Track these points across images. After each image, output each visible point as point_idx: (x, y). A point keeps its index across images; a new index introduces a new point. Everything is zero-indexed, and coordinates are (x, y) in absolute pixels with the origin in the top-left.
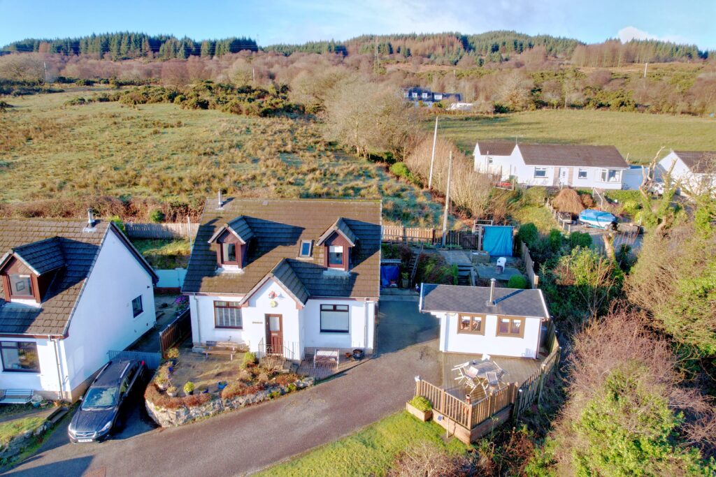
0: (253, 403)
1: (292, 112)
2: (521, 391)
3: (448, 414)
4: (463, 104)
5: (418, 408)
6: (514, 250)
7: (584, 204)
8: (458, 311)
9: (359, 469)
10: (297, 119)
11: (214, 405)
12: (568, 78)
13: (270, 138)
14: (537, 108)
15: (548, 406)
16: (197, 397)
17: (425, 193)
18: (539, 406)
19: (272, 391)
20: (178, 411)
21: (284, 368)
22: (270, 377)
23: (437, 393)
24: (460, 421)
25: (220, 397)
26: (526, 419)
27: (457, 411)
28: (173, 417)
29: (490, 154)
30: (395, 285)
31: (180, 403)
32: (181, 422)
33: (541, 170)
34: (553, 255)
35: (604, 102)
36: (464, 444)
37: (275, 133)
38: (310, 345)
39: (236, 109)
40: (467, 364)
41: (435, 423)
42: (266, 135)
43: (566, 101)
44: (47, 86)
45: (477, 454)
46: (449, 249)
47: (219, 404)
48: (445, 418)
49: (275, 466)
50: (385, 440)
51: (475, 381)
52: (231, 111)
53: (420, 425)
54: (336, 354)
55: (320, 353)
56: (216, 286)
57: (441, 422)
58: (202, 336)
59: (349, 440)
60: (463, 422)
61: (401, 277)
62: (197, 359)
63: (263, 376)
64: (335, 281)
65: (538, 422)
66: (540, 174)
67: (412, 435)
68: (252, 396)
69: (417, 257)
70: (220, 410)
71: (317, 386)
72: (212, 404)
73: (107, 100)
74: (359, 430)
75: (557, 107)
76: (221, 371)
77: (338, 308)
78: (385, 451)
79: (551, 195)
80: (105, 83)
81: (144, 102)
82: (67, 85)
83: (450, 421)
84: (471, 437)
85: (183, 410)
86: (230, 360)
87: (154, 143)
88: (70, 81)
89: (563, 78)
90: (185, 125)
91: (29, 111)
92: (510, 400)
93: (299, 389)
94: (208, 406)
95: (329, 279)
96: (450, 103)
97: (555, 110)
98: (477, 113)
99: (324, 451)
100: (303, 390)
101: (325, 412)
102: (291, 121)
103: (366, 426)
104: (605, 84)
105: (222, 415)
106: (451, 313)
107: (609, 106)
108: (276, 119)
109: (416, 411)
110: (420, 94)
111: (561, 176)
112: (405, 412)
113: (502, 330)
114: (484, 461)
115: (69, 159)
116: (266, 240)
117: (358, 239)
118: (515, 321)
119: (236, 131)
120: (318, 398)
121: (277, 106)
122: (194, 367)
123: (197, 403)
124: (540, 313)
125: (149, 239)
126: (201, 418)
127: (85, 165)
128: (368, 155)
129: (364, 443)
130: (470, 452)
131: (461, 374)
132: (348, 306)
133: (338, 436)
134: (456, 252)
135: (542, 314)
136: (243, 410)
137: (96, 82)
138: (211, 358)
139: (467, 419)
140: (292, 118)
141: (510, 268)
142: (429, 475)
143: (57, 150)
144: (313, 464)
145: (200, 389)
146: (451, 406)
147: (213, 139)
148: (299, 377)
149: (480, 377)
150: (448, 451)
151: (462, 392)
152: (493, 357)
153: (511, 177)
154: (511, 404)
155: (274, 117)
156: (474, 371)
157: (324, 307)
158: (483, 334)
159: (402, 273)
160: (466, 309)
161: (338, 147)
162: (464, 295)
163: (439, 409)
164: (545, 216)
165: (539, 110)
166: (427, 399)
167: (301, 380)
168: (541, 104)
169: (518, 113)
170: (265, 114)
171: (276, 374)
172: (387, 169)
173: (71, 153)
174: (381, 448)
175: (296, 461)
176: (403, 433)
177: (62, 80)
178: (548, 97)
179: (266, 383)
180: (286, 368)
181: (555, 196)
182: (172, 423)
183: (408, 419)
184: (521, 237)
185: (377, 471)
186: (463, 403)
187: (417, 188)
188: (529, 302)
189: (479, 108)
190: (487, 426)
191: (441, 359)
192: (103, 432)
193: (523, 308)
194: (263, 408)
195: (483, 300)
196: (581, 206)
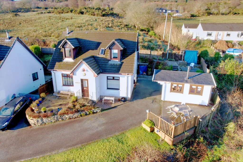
0: (73, 118)
1: (114, 15)
2: (201, 120)
3: (162, 129)
4: (179, 14)
5: (147, 126)
6: (198, 62)
7: (228, 47)
8: (171, 81)
9: (113, 154)
10: (115, 18)
11: (54, 118)
12: (222, 5)
13: (104, 23)
14: (208, 15)
15: (213, 129)
16: (47, 114)
17: (161, 41)
18: (209, 128)
19: (81, 113)
20: (38, 119)
21: (88, 103)
22: (81, 107)
23: (157, 119)
24: (168, 133)
25: (57, 114)
26: (202, 134)
27: (167, 128)
28: (36, 122)
29: (189, 28)
30: (145, 74)
31: (39, 116)
32: (39, 124)
33: (210, 33)
34: (216, 63)
35: (237, 12)
36: (169, 145)
37: (106, 21)
38: (102, 94)
39: (93, 14)
40: (174, 106)
41: (155, 133)
42: (102, 22)
43: (220, 12)
44: (33, 10)
45: (176, 151)
46: (169, 60)
47: (56, 117)
48: (160, 131)
49: (73, 149)
50: (129, 140)
51: (177, 114)
52: (91, 15)
53: (147, 134)
54: (113, 99)
55: (106, 98)
56: (62, 67)
57: (158, 133)
58: (58, 89)
59: (111, 139)
60: (169, 134)
61: (148, 70)
62: (54, 98)
63: (78, 107)
64: (113, 66)
65: (208, 136)
66: (210, 35)
67: (143, 138)
68: (72, 115)
69: (155, 63)
70: (57, 120)
71: (102, 112)
72: (53, 117)
73: (50, 13)
74: (117, 134)
75: (216, 15)
76: (62, 103)
77: (115, 78)
78: (128, 146)
79: (214, 43)
80: (51, 8)
81: (62, 13)
82: (39, 9)
83: (163, 133)
84: (173, 142)
85: (40, 119)
86: (67, 99)
87: (61, 24)
88: (40, 8)
89: (220, 4)
90: (74, 19)
91: (24, 16)
92: (195, 124)
93: (94, 113)
94: (51, 118)
95: (111, 65)
96: (174, 14)
97: (215, 16)
98: (184, 17)
99: (98, 143)
100: (96, 114)
101: (104, 124)
102: (113, 18)
103: (121, 132)
104: (237, 6)
105: (58, 123)
106: (167, 83)
107: (239, 14)
108: (107, 17)
109: (146, 127)
110: (162, 10)
111: (219, 35)
112: (141, 127)
113: (192, 91)
114: (180, 155)
115: (31, 29)
116: (85, 48)
117: (126, 48)
118: (199, 87)
119: (91, 20)
120: (101, 118)
121: (108, 13)
122: (51, 101)
123: (46, 116)
124: (212, 84)
125: (50, 54)
126: (48, 123)
127: (35, 31)
128: (140, 29)
129: (118, 140)
130: (172, 149)
131: (171, 110)
132: (119, 77)
133: (107, 136)
134: (172, 62)
135: (213, 84)
136: (67, 121)
137: (49, 8)
138: (59, 98)
139: (171, 133)
140: (113, 17)
141: (196, 68)
142: (149, 161)
143: (28, 27)
144: (91, 149)
145: (49, 110)
146: (164, 125)
147: (83, 22)
148: (94, 108)
149: (179, 112)
150: (160, 148)
151: (170, 119)
152: (186, 104)
153: (197, 37)
154: (195, 126)
155: (107, 16)
156: (177, 109)
157: (109, 78)
158: (183, 93)
159: (148, 69)
160: (175, 81)
161: (129, 26)
162: (174, 75)
163: (158, 126)
164: (211, 51)
165: (209, 16)
166: (152, 121)
167: (95, 109)
168: (209, 14)
169: (200, 17)
170: (104, 15)
171: (84, 106)
172: (147, 34)
173: (32, 27)
174: (126, 144)
175: (83, 147)
176: (138, 137)
177: (38, 8)
178: (213, 11)
179: (79, 110)
180: (89, 104)
181: (215, 43)
182: (35, 125)
183: (142, 130)
184: (201, 56)
185: (122, 156)
186: (170, 124)
187: (158, 40)
188: (206, 79)
189: (185, 15)
190: (182, 137)
191: (162, 103)
192: (3, 127)
193: (203, 81)
194: (76, 120)
195: (184, 77)
196: (227, 47)
